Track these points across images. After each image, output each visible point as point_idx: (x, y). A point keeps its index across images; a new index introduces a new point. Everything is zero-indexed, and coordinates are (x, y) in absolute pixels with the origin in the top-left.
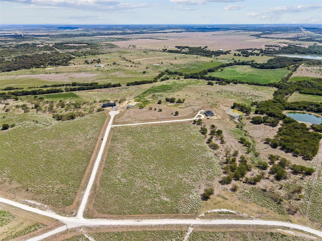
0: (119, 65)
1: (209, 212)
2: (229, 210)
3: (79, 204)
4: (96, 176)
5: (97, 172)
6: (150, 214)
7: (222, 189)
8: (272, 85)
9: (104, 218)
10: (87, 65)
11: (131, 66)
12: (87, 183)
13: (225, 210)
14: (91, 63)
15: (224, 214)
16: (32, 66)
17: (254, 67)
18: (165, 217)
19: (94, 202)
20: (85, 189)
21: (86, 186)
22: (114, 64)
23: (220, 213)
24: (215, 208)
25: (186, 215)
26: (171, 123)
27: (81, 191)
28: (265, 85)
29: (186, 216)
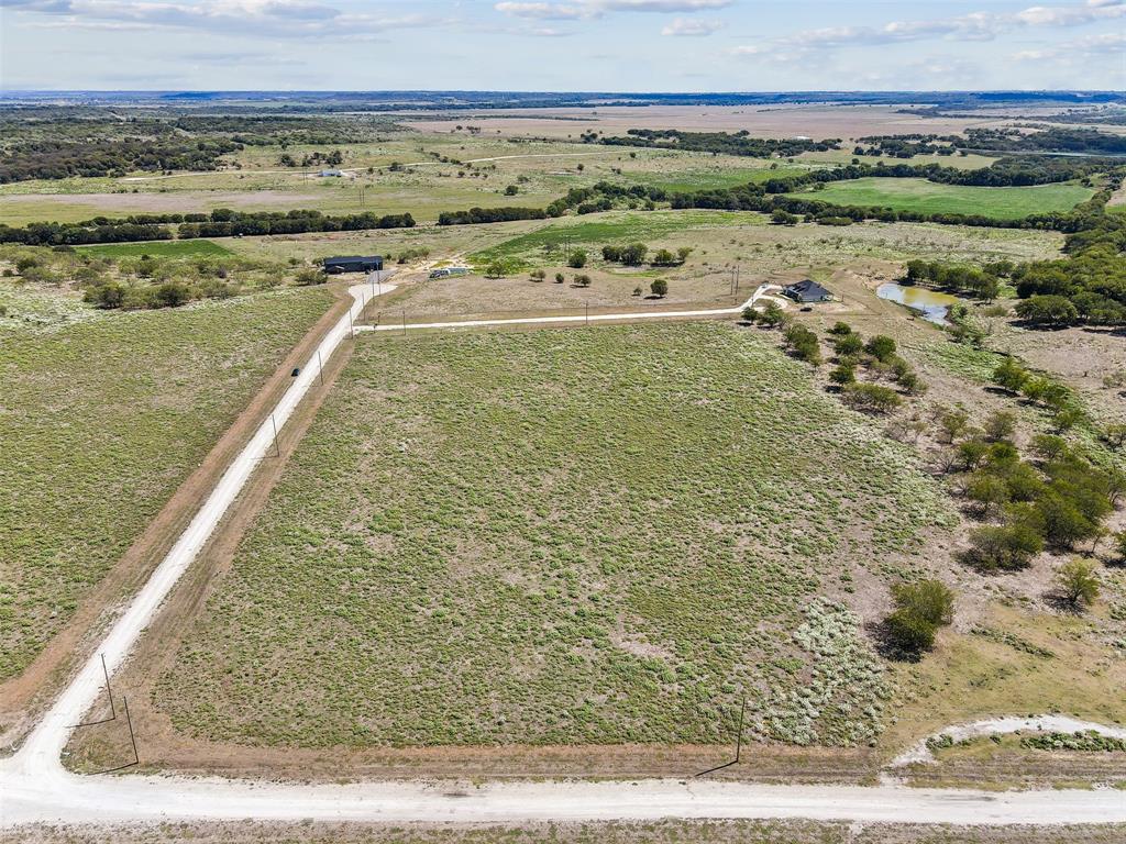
0: (411, 171)
1: (956, 732)
2: (1092, 726)
3: (61, 676)
4: (224, 526)
5: (234, 503)
6: (543, 742)
7: (989, 593)
8: (1044, 220)
9: (212, 768)
10: (285, 171)
11: (461, 174)
12: (156, 559)
13: (1066, 725)
14: (304, 165)
15: (1067, 747)
16: (70, 170)
17: (943, 182)
18: (654, 770)
19: (168, 664)
20: (132, 587)
21: (149, 574)
22: (394, 167)
23: (1042, 743)
24: (988, 711)
25: (797, 751)
26: (638, 321)
27: (110, 598)
28: (1014, 225)
29: (803, 760)
